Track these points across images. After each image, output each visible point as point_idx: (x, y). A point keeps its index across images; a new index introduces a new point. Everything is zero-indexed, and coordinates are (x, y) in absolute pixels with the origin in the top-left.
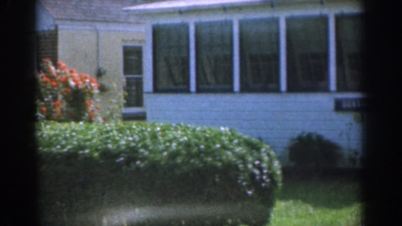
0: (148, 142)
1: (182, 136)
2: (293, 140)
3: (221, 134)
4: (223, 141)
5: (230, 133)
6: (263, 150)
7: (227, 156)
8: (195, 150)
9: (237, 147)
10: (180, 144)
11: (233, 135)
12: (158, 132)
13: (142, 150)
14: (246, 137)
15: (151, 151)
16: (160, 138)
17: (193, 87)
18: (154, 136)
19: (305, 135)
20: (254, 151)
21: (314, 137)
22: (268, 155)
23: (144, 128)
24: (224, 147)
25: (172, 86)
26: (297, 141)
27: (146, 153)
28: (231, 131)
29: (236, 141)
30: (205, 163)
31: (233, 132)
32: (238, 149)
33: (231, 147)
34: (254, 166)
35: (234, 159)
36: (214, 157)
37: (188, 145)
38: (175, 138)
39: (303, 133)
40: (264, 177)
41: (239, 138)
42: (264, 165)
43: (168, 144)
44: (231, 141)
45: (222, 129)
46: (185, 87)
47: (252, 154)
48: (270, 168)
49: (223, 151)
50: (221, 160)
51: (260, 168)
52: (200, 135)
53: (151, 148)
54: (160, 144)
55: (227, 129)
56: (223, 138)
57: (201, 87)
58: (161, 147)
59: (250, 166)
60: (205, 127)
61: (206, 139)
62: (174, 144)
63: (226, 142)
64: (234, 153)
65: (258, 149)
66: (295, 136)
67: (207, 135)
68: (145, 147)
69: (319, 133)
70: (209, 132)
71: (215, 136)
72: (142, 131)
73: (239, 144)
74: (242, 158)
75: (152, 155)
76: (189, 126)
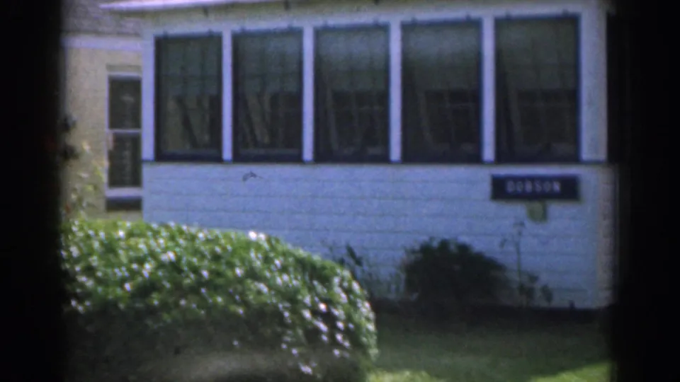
0: (94, 260)
1: (165, 250)
2: (413, 252)
3: (249, 245)
4: (250, 262)
5: (266, 246)
6: (336, 280)
7: (259, 292)
8: (190, 280)
9: (280, 276)
10: (161, 265)
11: (273, 248)
12: (119, 239)
13: (83, 279)
14: (302, 253)
15: (99, 281)
16: (121, 252)
17: (227, 153)
18: (110, 248)
19: (435, 244)
20: (315, 283)
21: (453, 248)
22: (348, 291)
23: (91, 232)
24: (253, 274)
25: (187, 149)
26: (420, 255)
27: (90, 283)
28: (269, 240)
29: (278, 262)
30: (210, 308)
31: (274, 242)
32: (281, 280)
33: (267, 274)
34: (316, 312)
35: (274, 300)
36: (230, 297)
37: (175, 267)
38: (153, 255)
39: (432, 239)
40: (339, 337)
41: (285, 254)
42: (338, 312)
43: (135, 266)
44: (267, 260)
45: (253, 235)
46: (213, 152)
47: (311, 289)
48: (349, 319)
49: (249, 281)
50: (245, 303)
51: (329, 318)
52: (205, 249)
53: (99, 274)
54: (120, 265)
55: (262, 236)
56: (253, 255)
57: (243, 152)
58: (121, 272)
59: (307, 314)
60: (217, 232)
61: (216, 258)
62: (148, 267)
63: (258, 264)
64: (270, 287)
65: (326, 280)
66: (417, 247)
67: (218, 249)
68: (90, 271)
69: (464, 239)
70: (223, 241)
71: (234, 252)
72: (88, 237)
73: (284, 269)
74: (291, 297)
75: (100, 289)
76: (184, 228)
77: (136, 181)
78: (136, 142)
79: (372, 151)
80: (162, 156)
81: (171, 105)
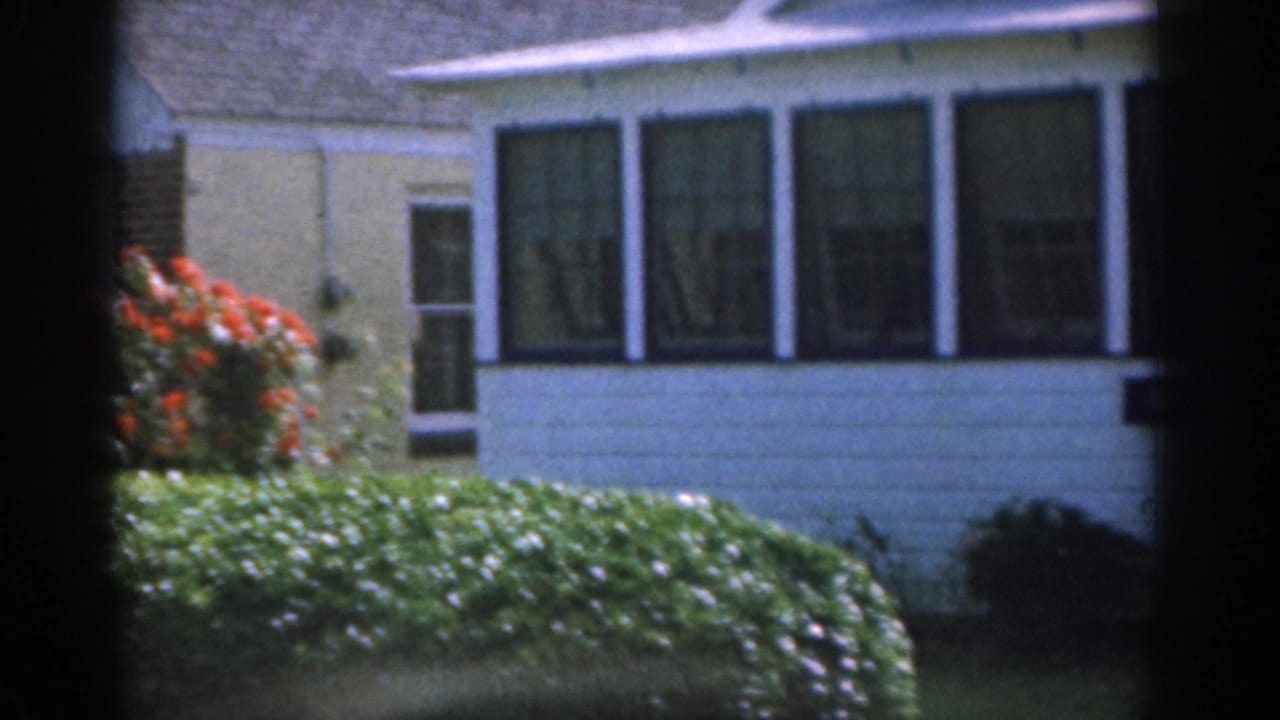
0: (393, 552)
1: (524, 528)
2: (982, 524)
3: (678, 517)
4: (683, 548)
5: (711, 518)
6: (840, 580)
7: (699, 605)
8: (568, 584)
9: (737, 573)
10: (516, 558)
11: (723, 522)
12: (440, 510)
13: (368, 585)
14: (776, 529)
15: (400, 589)
16: (441, 534)
17: (635, 346)
18: (420, 527)
19: (1020, 509)
20: (804, 586)
21: (1054, 515)
22: (863, 600)
23: (385, 499)
24: (687, 572)
25: (562, 342)
26: (993, 531)
27: (383, 594)
28: (716, 508)
29: (733, 549)
30: (610, 637)
31: (725, 512)
32: (739, 581)
33: (713, 570)
34: (804, 641)
35: (727, 620)
36: (644, 615)
37: (541, 560)
38: (501, 539)
39: (1016, 500)
40: (847, 686)
41: (746, 534)
42: (844, 640)
43: (467, 561)
44: (713, 546)
45: (685, 499)
46: (608, 343)
47: (795, 597)
48: (864, 651)
49: (681, 585)
50: (673, 627)
51: (828, 651)
52: (598, 525)
53: (401, 576)
54: (438, 558)
55: (703, 500)
56: (686, 536)
57: (666, 343)
58: (443, 572)
59: (788, 645)
60: (620, 494)
61: (618, 541)
62: (491, 561)
63: (697, 552)
64: (721, 596)
65: (820, 581)
66: (988, 513)
67: (621, 526)
68: (382, 570)
69: (1072, 498)
70: (630, 511)
71: (651, 531)
72: (380, 507)
73: (744, 562)
74: (757, 612)
75: (402, 604)
76: (559, 487)
77: (465, 400)
78: (464, 326)
79: (900, 337)
80: (512, 353)
81: (528, 258)
